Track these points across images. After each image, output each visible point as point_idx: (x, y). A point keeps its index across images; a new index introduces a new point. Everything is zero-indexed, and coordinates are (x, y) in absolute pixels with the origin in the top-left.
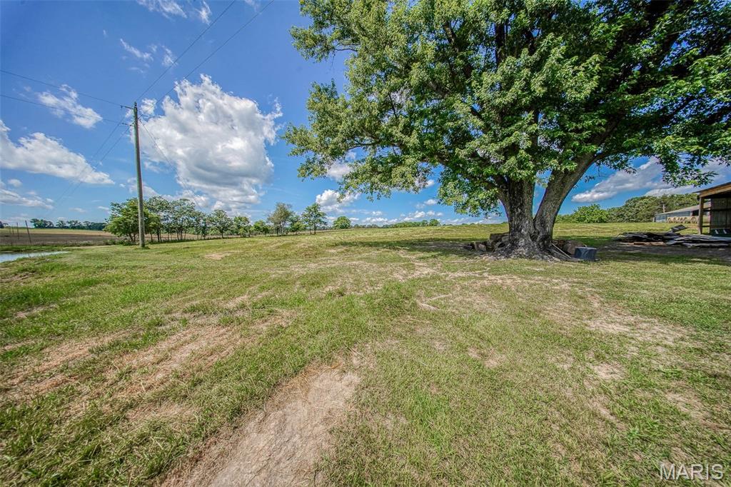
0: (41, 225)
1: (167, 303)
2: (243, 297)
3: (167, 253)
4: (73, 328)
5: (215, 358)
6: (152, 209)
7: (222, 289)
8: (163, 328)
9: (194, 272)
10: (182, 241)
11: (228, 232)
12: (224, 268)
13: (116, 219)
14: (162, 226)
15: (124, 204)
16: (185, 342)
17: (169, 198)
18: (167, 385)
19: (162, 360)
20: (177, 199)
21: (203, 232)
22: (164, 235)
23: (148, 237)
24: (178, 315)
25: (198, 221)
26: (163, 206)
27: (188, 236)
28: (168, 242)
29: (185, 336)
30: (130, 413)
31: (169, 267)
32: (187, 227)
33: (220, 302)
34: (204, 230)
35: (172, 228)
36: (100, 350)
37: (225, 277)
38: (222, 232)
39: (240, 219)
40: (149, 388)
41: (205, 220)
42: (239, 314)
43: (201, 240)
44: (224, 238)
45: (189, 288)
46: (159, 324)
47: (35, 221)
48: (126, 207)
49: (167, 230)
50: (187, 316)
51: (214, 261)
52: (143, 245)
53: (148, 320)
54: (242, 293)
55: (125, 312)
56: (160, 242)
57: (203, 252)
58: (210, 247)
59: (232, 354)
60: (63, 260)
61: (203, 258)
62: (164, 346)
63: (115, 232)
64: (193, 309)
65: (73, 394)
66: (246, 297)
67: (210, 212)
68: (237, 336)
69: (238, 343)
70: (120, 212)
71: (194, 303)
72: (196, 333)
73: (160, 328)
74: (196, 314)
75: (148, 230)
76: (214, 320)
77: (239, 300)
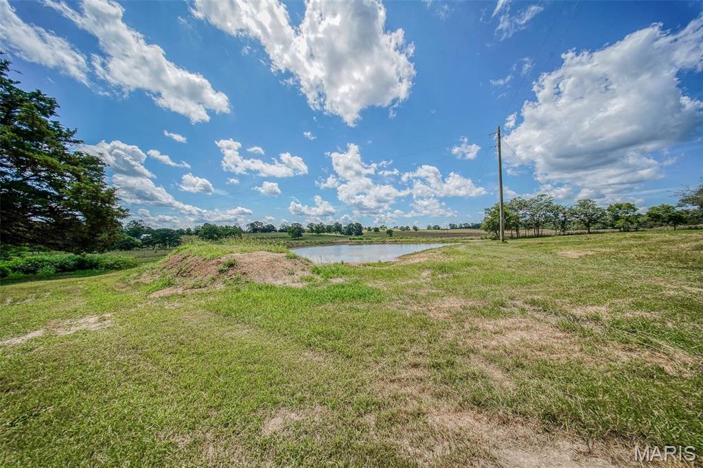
0: (453, 227)
1: (513, 291)
2: (599, 308)
3: (521, 247)
4: (456, 289)
5: (544, 356)
6: (512, 209)
7: (571, 292)
8: (505, 309)
9: (543, 268)
10: (538, 236)
11: (598, 225)
12: (580, 269)
13: (487, 220)
14: (520, 223)
15: (492, 208)
16: (519, 328)
17: (527, 197)
18: (496, 352)
19: (498, 333)
20: (534, 196)
21: (563, 227)
22: (522, 232)
23: (508, 233)
24: (518, 303)
25: (556, 215)
26: (523, 205)
27: (545, 232)
28: (525, 237)
29: (520, 322)
30: (472, 355)
31: (520, 260)
32: (544, 223)
33: (564, 304)
34: (563, 225)
35: (529, 224)
36: (465, 308)
37: (578, 279)
38: (588, 226)
39: (619, 207)
40: (485, 347)
41: (565, 213)
42: (587, 326)
43: (560, 235)
44: (590, 233)
45: (533, 282)
46: (503, 305)
47: (450, 224)
48: (494, 210)
49: (525, 226)
50: (527, 307)
51: (569, 259)
52: (503, 240)
53: (496, 299)
54: (599, 303)
55: (483, 289)
56: (518, 237)
57: (557, 248)
58: (566, 243)
59: (563, 361)
60: (459, 248)
61: (556, 254)
62: (502, 322)
63: (486, 230)
64: (533, 303)
65: (449, 327)
66: (603, 308)
67: (573, 204)
68: (577, 348)
69: (575, 355)
70: (490, 214)
71: (536, 297)
72: (530, 325)
73: (503, 309)
74: (536, 308)
75: (507, 227)
76: (553, 320)
77: (592, 310)
